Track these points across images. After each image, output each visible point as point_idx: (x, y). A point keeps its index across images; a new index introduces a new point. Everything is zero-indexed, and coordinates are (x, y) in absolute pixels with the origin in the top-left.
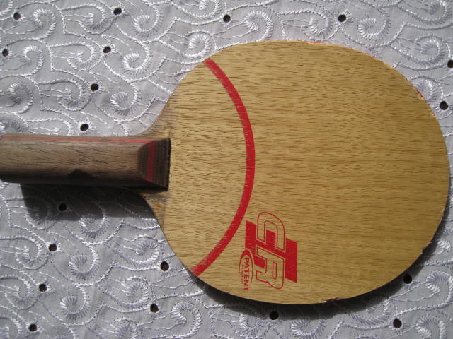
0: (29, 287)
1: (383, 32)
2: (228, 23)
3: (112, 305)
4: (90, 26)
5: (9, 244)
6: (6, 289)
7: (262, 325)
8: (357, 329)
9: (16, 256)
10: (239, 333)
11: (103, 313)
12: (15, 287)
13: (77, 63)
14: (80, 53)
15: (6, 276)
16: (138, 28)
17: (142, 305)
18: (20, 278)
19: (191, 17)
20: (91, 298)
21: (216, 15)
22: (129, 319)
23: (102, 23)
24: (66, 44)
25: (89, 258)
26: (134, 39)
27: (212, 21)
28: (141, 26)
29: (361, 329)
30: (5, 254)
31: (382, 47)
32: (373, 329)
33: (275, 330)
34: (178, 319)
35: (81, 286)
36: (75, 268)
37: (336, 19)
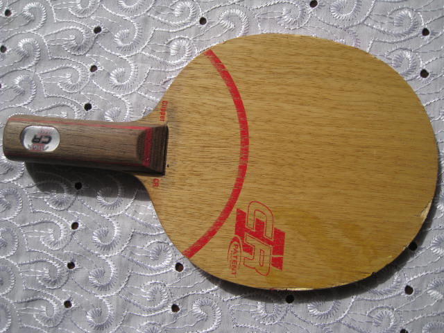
0: (55, 305)
1: (355, 11)
2: (204, 26)
3: (135, 311)
4: (74, 48)
5: (29, 268)
6: (33, 310)
7: (280, 309)
8: (371, 301)
9: (37, 278)
10: (259, 321)
11: (128, 319)
12: (42, 307)
13: (67, 86)
14: (68, 76)
15: (31, 298)
16: (120, 43)
17: (163, 307)
18: (45, 298)
19: (168, 25)
20: (115, 308)
21: (192, 19)
22: (153, 322)
23: (85, 44)
24: (54, 69)
25: (107, 270)
26: (118, 54)
27: (188, 26)
28: (122, 40)
29: (375, 301)
30: (27, 277)
31: (356, 26)
32: (386, 299)
33: (292, 312)
34: (200, 315)
35: (104, 297)
36: (95, 281)
37: (308, 5)
